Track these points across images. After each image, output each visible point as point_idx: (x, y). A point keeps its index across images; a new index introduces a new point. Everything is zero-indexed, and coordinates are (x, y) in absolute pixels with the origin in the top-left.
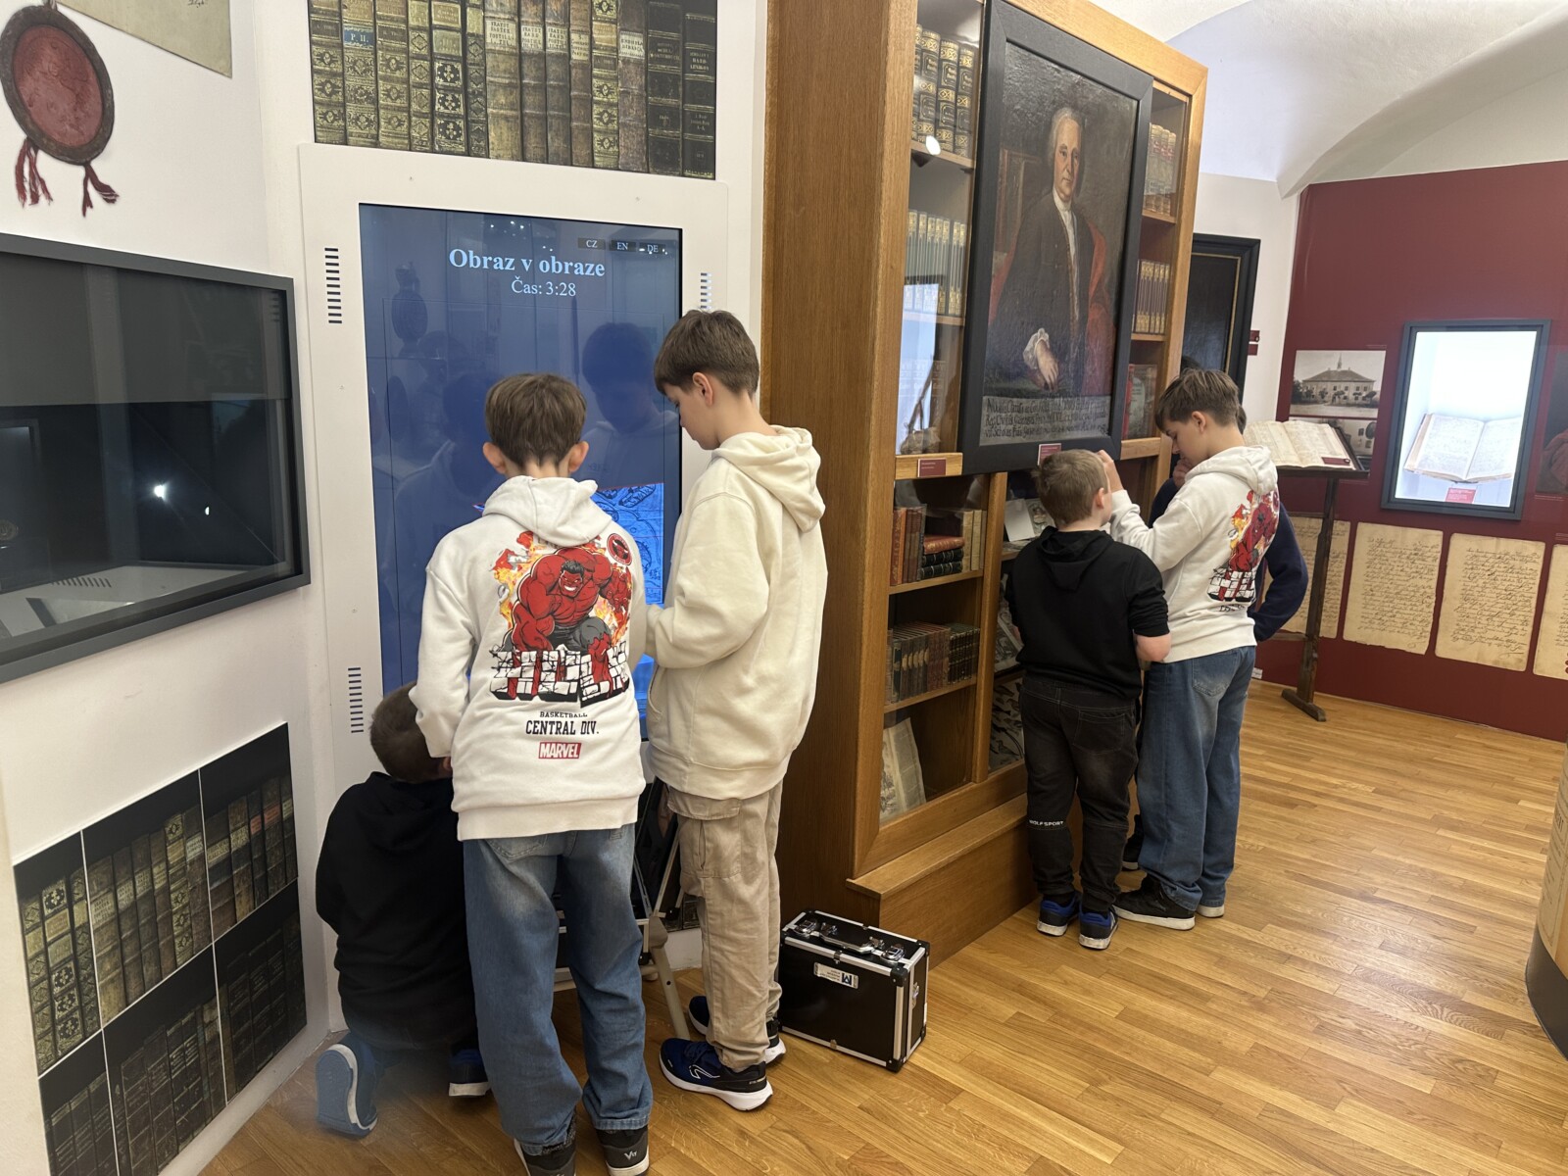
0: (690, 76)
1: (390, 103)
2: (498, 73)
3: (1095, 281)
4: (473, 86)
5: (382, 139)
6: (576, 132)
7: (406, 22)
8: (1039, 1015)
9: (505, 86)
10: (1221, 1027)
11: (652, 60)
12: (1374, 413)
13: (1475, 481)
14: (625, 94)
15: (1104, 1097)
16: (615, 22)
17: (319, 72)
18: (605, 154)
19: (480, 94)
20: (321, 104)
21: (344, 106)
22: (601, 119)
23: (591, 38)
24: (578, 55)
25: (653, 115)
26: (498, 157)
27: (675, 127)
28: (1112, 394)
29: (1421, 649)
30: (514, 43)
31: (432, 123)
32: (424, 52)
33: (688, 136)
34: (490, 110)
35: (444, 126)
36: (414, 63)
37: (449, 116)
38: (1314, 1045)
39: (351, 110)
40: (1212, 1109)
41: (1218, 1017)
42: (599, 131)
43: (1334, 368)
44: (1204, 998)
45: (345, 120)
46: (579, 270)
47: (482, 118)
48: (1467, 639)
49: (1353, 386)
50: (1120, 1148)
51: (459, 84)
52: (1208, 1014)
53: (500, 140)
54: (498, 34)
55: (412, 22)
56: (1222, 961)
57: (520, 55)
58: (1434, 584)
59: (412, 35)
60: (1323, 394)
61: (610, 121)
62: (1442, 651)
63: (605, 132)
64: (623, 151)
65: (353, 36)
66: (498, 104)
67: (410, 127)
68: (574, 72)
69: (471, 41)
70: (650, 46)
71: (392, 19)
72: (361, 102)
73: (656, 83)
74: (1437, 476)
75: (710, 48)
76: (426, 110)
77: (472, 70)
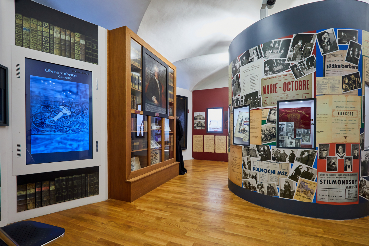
0: (93, 48)
1: (33, 41)
2: (56, 41)
3: (162, 91)
4: (51, 42)
5: (30, 47)
6: (72, 53)
7: (37, 29)
8: (159, 199)
9: (58, 43)
10: (187, 196)
11: (86, 45)
12: (204, 120)
13: (217, 129)
14: (81, 49)
15: (169, 207)
16: (79, 38)
17: (17, 33)
18: (77, 58)
19: (52, 44)
20: (17, 39)
21: (22, 40)
22: (77, 52)
23: (75, 39)
24: (72, 41)
25: (87, 53)
26: (56, 54)
27: (91, 56)
28: (166, 108)
29: (214, 152)
30: (60, 37)
31: (42, 47)
32: (41, 35)
33: (93, 57)
34: (54, 47)
35: (45, 48)
36: (38, 36)
37: (46, 46)
38: (200, 197)
39: (24, 41)
40: (185, 206)
41: (187, 195)
42: (76, 54)
43: (199, 114)
44: (184, 194)
45: (22, 43)
46: (72, 75)
47: (53, 47)
48: (219, 150)
49: (201, 117)
50: (171, 213)
51: (48, 41)
52: (185, 195)
53: (56, 52)
54: (56, 35)
55: (38, 29)
56: (187, 189)
57: (61, 39)
58: (214, 143)
59: (38, 31)
60: (198, 118)
61: (78, 53)
62: (216, 152)
63: (77, 54)
64: (81, 58)
65: (25, 29)
66: (56, 46)
67: (37, 46)
68: (71, 44)
69: (51, 35)
70: (86, 42)
71: (34, 28)
72: (26, 40)
73: (87, 48)
74: (213, 128)
75: (97, 45)
76: (41, 44)
77: (51, 40)
